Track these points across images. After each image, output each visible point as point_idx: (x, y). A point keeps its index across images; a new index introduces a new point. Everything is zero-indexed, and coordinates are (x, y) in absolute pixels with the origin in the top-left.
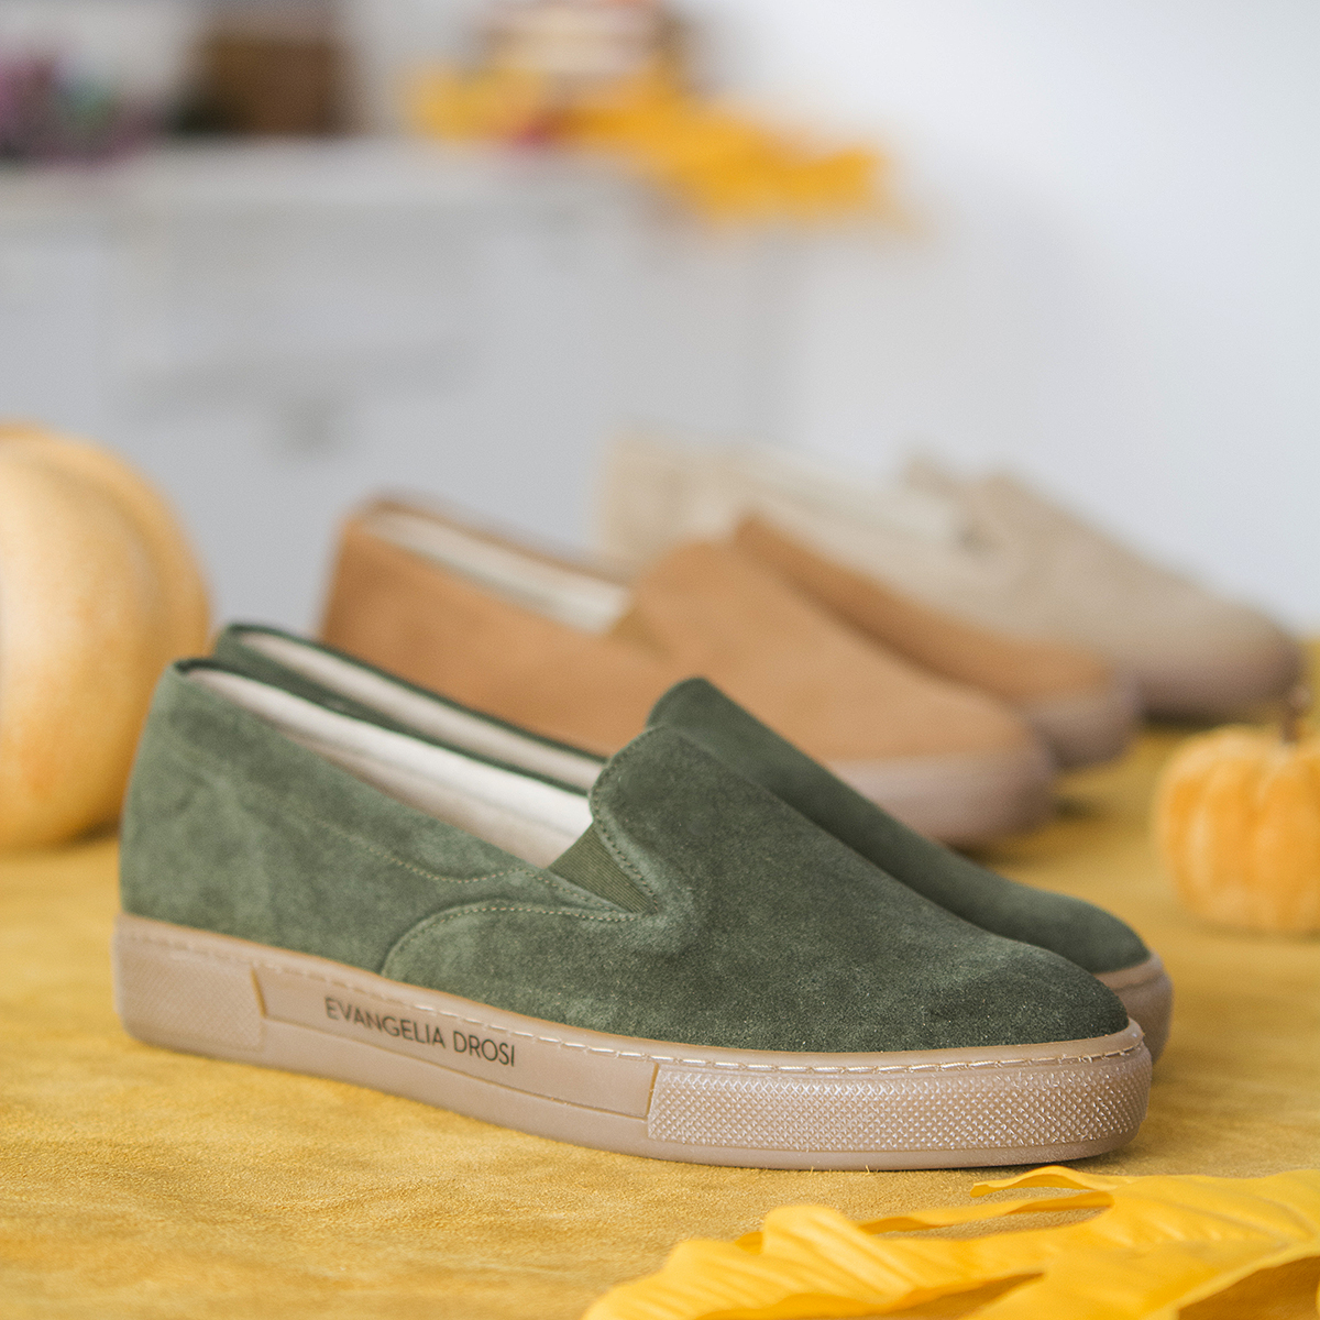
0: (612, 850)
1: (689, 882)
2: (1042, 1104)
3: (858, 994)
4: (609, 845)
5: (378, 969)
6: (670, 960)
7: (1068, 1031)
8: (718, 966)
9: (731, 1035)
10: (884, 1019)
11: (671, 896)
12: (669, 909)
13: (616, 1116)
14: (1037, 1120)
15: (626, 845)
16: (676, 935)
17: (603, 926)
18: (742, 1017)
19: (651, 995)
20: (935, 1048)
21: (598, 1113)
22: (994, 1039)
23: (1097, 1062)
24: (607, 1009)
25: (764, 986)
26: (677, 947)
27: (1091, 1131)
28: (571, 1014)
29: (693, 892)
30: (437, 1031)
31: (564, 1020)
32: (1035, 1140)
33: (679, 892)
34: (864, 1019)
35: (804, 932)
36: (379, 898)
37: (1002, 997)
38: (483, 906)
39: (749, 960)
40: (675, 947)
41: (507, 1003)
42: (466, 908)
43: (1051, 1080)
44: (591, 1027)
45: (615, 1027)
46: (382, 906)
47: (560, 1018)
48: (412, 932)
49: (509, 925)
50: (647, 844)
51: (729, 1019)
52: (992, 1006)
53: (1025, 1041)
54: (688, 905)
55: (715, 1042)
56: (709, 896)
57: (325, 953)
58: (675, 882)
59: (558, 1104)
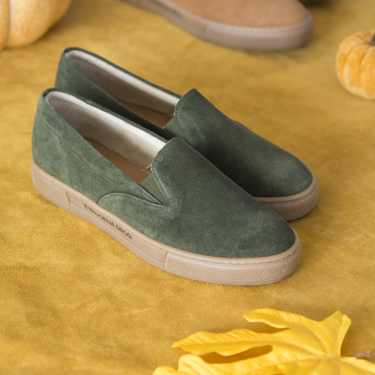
0: (157, 183)
1: (177, 197)
2: (267, 273)
3: (220, 238)
4: (156, 181)
5: (97, 203)
6: (171, 221)
7: (276, 252)
8: (184, 225)
9: (186, 247)
10: (226, 248)
11: (172, 200)
12: (171, 205)
13: (157, 260)
14: (266, 276)
15: (161, 182)
16: (173, 214)
17: (154, 208)
18: (189, 242)
19: (166, 231)
20: (239, 258)
21: (153, 258)
22: (255, 256)
23: (284, 260)
24: (154, 233)
25: (196, 233)
26: (173, 218)
27: (282, 276)
28: (145, 232)
29: (178, 201)
30: (112, 223)
31: (143, 233)
32: (266, 280)
33: (174, 200)
34: (221, 247)
35: (207, 215)
36: (96, 184)
37: (258, 242)
38: (123, 194)
39: (192, 224)
40: (172, 218)
41: (129, 223)
42: (119, 194)
43: (271, 266)
44: (150, 237)
45: (156, 239)
46: (97, 187)
47: (143, 232)
48: (105, 197)
49: (130, 202)
50: (166, 184)
51: (186, 243)
52: (255, 246)
53: (264, 256)
54: (176, 204)
55: (182, 249)
56: (182, 202)
57: (83, 193)
58: (173, 196)
59: (143, 252)
